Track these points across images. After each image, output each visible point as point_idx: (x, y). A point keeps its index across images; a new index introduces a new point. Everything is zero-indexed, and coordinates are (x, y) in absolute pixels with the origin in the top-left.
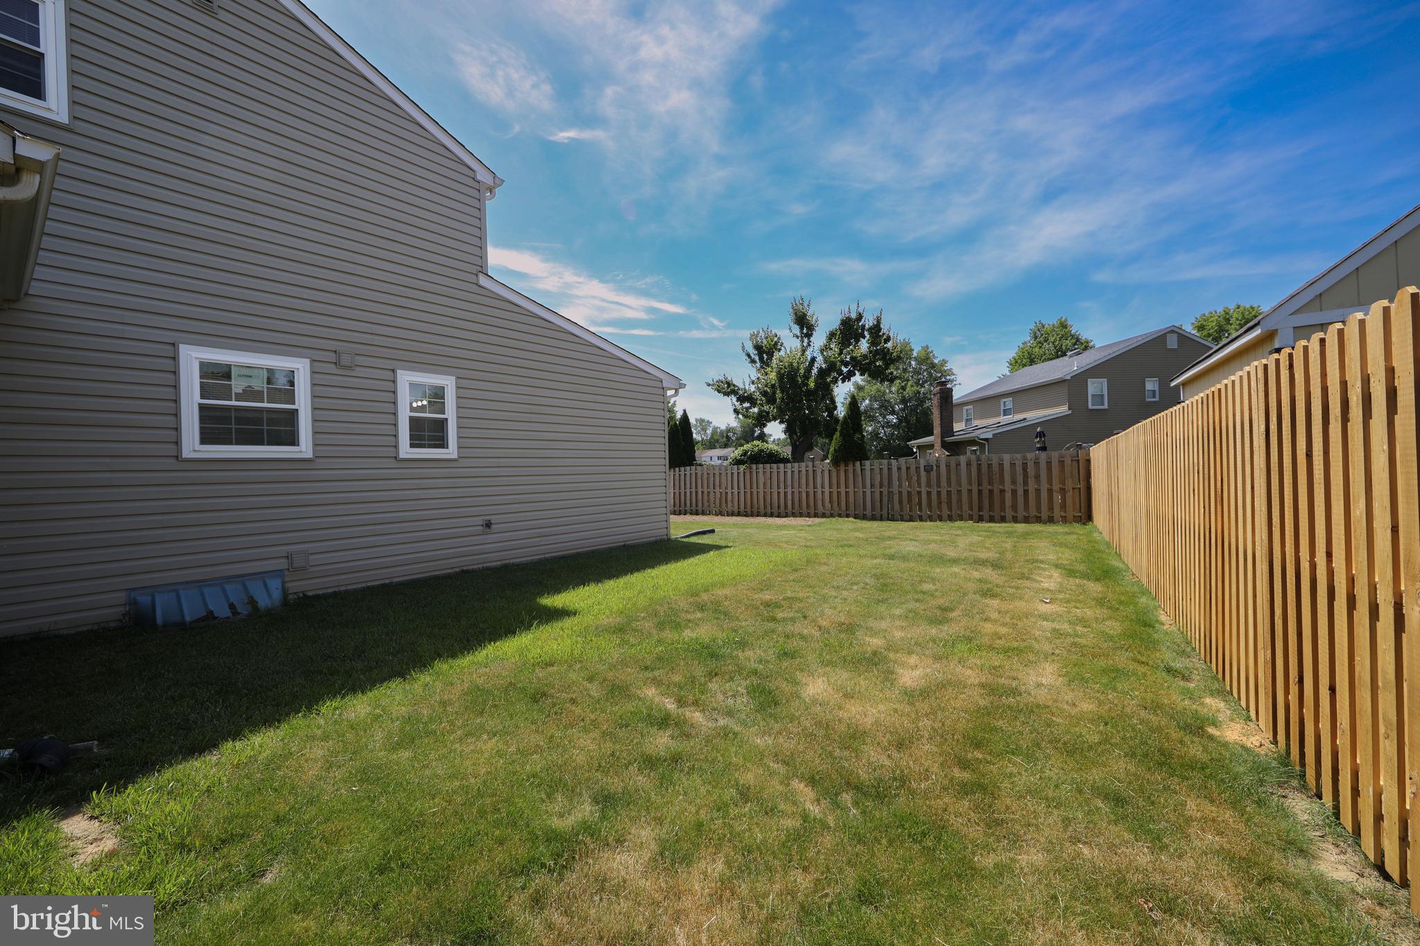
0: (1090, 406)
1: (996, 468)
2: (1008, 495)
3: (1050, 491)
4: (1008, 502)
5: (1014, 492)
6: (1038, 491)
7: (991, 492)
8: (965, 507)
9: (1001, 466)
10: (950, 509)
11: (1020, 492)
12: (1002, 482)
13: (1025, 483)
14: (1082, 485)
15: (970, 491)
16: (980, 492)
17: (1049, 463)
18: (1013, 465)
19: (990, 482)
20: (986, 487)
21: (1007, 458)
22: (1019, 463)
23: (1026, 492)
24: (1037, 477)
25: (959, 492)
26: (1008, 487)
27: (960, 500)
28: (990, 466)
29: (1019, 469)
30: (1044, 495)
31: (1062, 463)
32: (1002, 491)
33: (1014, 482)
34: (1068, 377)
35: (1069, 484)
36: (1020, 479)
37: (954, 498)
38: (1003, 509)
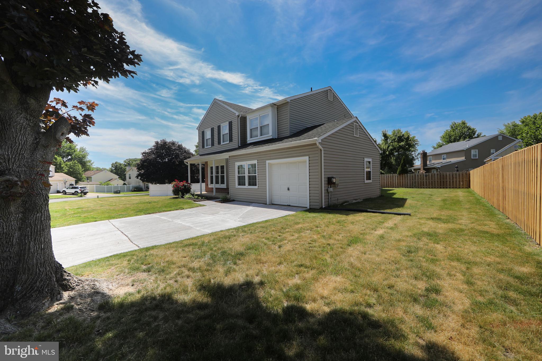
0: (472, 158)
1: (445, 175)
2: (448, 182)
3: (459, 181)
4: (448, 184)
5: (450, 181)
6: (456, 181)
7: (443, 181)
8: (436, 185)
9: (446, 175)
10: (432, 185)
11: (451, 181)
12: (447, 179)
13: (453, 179)
14: (468, 180)
15: (438, 181)
16: (440, 181)
17: (459, 175)
18: (449, 175)
19: (443, 179)
20: (442, 180)
21: (448, 173)
22: (451, 175)
23: (453, 182)
24: (456, 178)
25: (435, 181)
26: (448, 180)
27: (435, 183)
28: (443, 175)
29: (451, 176)
30: (458, 182)
31: (463, 174)
32: (447, 181)
33: (450, 179)
34: (465, 149)
35: (464, 179)
36: (451, 178)
37: (433, 183)
38: (447, 185)
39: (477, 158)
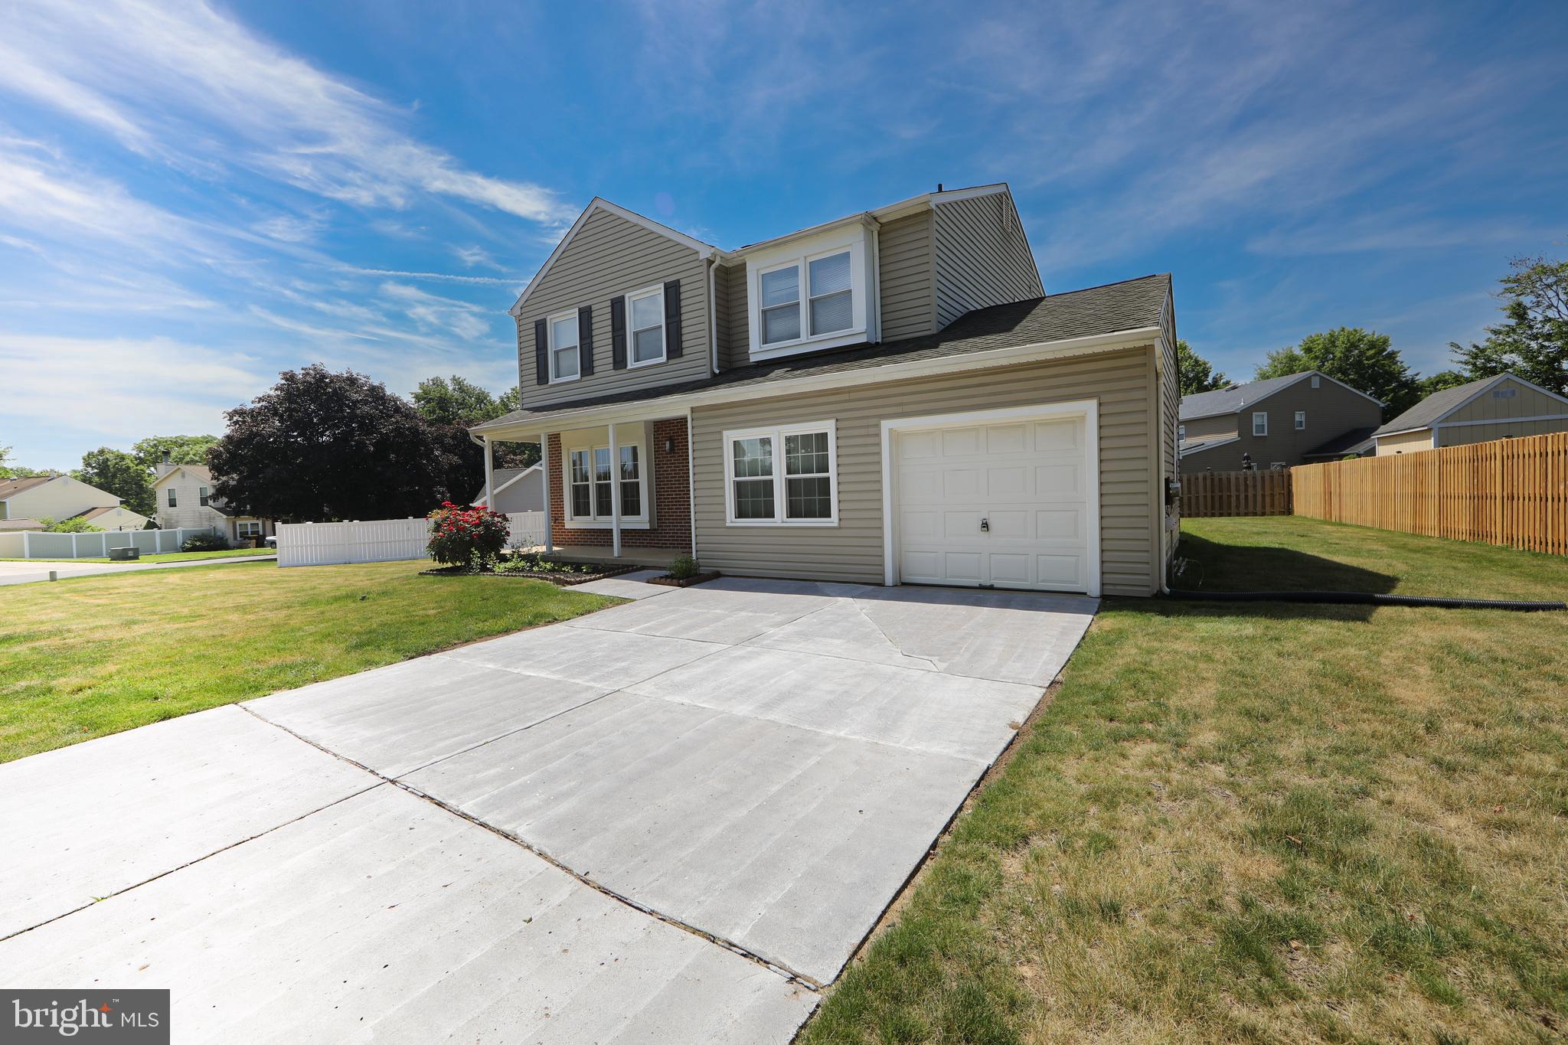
0: (1254, 434)
1: (1225, 481)
2: (1233, 499)
3: (1263, 496)
4: (1234, 504)
5: (1238, 497)
6: (1255, 496)
7: (1221, 497)
8: (1202, 508)
9: (1229, 480)
10: (1190, 508)
11: (1242, 496)
12: (1229, 490)
13: (1246, 490)
14: (1286, 492)
15: (1205, 497)
16: (1213, 497)
17: (1263, 478)
18: (1237, 479)
19: (1221, 490)
20: (1217, 494)
21: (1233, 474)
22: (1241, 479)
23: (1246, 497)
24: (1255, 487)
25: (1197, 497)
26: (1234, 493)
28: (1220, 480)
29: (1242, 482)
30: (1259, 498)
31: (1272, 477)
32: (1229, 497)
33: (1238, 490)
34: (1239, 411)
35: (1277, 490)
36: (1242, 488)
37: (1193, 501)
38: (1229, 507)
39: (1266, 434)
